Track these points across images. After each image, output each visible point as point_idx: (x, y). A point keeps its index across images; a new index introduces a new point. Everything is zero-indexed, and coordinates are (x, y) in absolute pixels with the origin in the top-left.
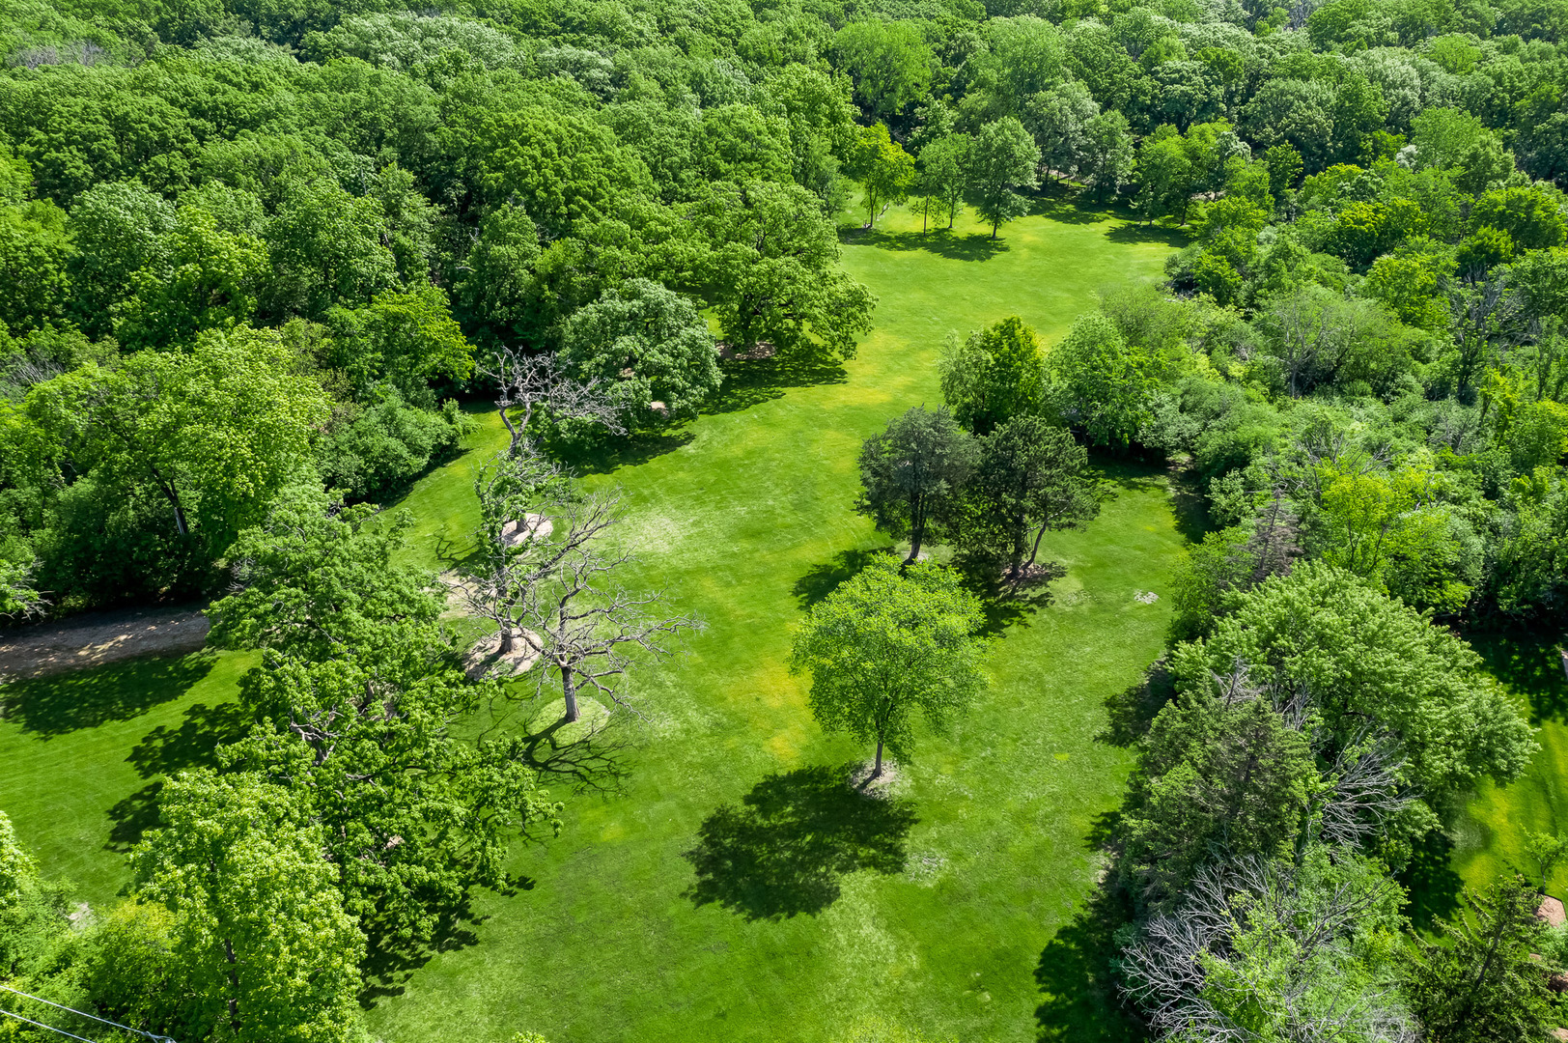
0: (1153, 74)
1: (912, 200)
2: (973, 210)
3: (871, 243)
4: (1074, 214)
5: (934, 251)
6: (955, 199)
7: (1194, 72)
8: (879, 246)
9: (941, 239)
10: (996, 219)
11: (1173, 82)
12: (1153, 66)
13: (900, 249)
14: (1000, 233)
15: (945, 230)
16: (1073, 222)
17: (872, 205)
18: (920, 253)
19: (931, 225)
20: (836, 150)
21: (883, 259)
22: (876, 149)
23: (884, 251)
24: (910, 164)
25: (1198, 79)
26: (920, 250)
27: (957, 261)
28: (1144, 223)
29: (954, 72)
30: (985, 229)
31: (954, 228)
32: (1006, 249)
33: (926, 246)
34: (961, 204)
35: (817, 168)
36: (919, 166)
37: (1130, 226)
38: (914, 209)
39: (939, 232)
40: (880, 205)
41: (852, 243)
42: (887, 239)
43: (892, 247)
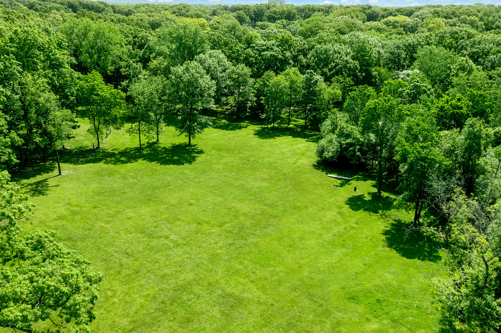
0: (252, 47)
1: (127, 126)
2: (172, 129)
3: (99, 160)
4: (229, 125)
5: (151, 160)
6: (158, 122)
7: (273, 45)
8: (107, 162)
9: (153, 150)
10: (190, 132)
11: (264, 50)
12: (250, 44)
13: (123, 162)
14: (193, 142)
15: (154, 143)
16: (231, 129)
17: (97, 131)
18: (141, 164)
19: (144, 141)
20: (56, 89)
21: (110, 174)
22: (93, 89)
23: (111, 166)
24: (122, 98)
25: (275, 48)
26: (140, 161)
27: (171, 166)
28: (269, 126)
29: (141, 53)
30: (183, 139)
31: (161, 141)
32: (201, 152)
33: (144, 157)
34: (162, 125)
35: (37, 103)
36: (129, 99)
37: (263, 129)
38: (130, 131)
39: (150, 145)
40: (104, 131)
41: (83, 163)
42: (112, 155)
43: (117, 161)
